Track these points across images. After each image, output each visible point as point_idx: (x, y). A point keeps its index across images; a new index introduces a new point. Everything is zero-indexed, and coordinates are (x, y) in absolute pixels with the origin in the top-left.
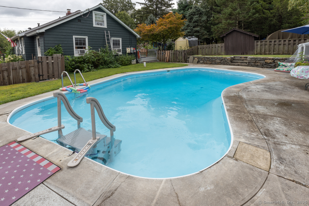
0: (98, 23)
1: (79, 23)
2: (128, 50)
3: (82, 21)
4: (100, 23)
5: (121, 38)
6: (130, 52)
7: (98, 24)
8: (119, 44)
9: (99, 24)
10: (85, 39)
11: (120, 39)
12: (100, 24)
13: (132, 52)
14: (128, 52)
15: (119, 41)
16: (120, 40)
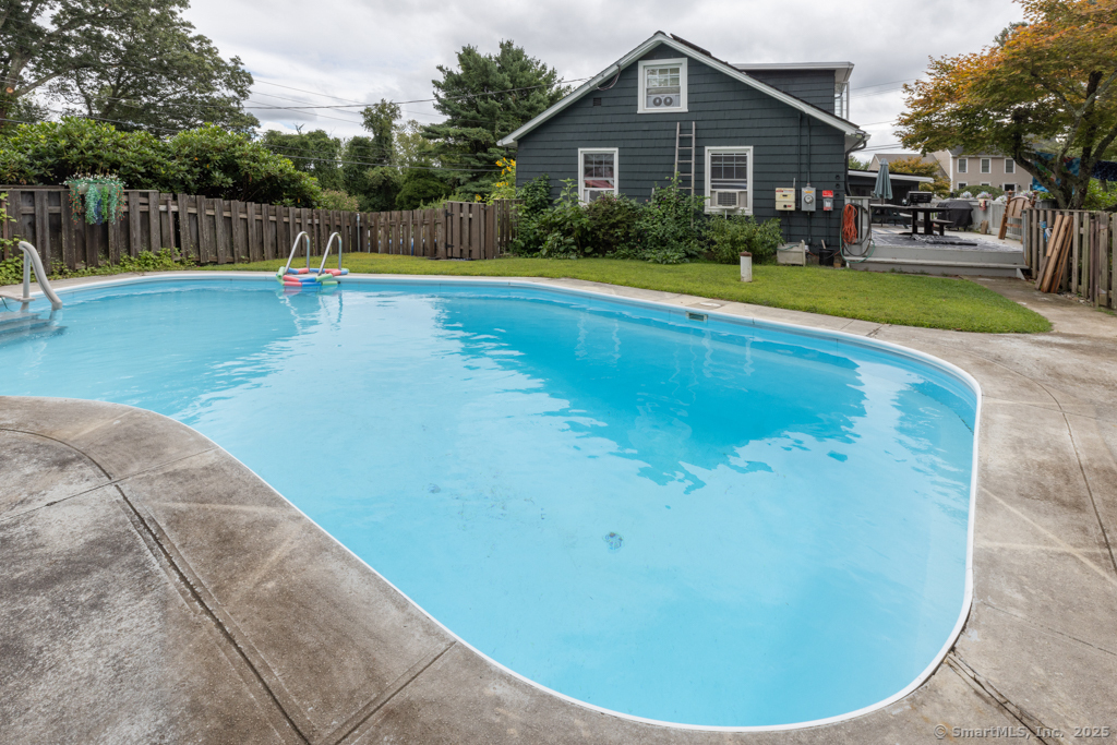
0: (655, 101)
1: (598, 109)
2: (785, 199)
3: (604, 103)
4: (663, 99)
5: (751, 148)
6: (793, 208)
7: (657, 103)
8: (742, 173)
9: (660, 100)
10: (612, 155)
11: (749, 152)
12: (665, 100)
13: (804, 208)
14: (779, 207)
15: (744, 159)
16: (748, 154)
